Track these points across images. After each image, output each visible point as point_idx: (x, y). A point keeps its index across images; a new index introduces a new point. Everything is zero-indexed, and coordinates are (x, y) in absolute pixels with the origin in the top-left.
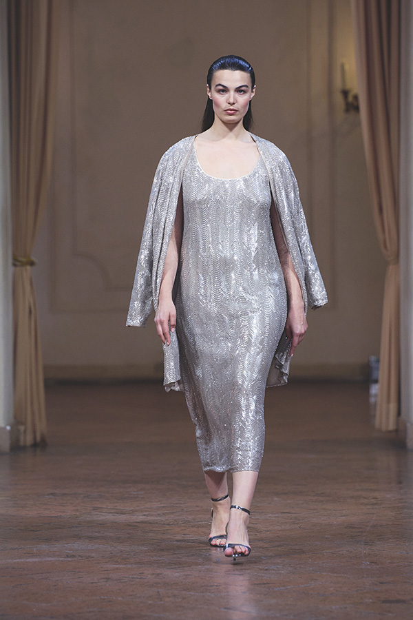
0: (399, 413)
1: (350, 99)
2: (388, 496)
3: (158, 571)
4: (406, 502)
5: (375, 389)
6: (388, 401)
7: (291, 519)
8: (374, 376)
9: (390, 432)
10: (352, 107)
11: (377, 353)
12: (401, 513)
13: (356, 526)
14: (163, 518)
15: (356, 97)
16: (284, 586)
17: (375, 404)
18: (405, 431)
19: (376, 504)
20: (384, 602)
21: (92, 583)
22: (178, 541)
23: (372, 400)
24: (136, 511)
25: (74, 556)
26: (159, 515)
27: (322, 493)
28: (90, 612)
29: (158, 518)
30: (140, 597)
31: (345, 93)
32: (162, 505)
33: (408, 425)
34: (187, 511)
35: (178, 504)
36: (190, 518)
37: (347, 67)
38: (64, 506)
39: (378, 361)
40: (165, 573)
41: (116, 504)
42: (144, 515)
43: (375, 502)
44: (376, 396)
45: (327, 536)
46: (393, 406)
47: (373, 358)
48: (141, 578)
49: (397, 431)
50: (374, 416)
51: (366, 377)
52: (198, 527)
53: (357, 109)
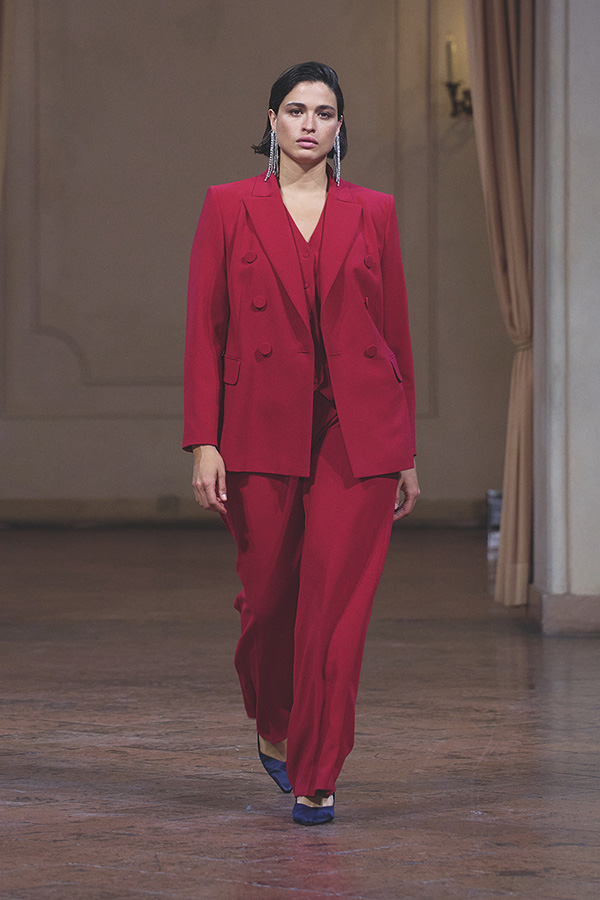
0: (531, 579)
1: (460, 97)
2: (512, 708)
3: (157, 825)
4: (539, 717)
5: (494, 540)
6: (515, 561)
7: (363, 744)
8: (494, 522)
9: (518, 607)
10: (462, 109)
11: (498, 484)
12: (531, 735)
13: (462, 755)
14: (166, 741)
15: (467, 94)
16: (350, 848)
17: (495, 562)
18: (540, 606)
19: (494, 720)
20: (502, 874)
21: (55, 841)
22: (187, 777)
23: (491, 557)
24: (125, 729)
25: (28, 799)
26: (159, 735)
27: (412, 704)
28: (51, 886)
29: (158, 741)
30: (127, 864)
31: (452, 88)
32: (166, 720)
33: (545, 596)
34: (203, 730)
35: (189, 718)
36: (207, 741)
37: (454, 48)
38: (14, 720)
39: (500, 497)
40: (167, 827)
41: (94, 718)
42: (138, 736)
43: (492, 717)
44: (496, 550)
45: (417, 771)
46: (522, 568)
47: (492, 493)
48: (130, 835)
49: (527, 606)
50: (494, 581)
51: (482, 521)
52: (220, 755)
53: (469, 111)
